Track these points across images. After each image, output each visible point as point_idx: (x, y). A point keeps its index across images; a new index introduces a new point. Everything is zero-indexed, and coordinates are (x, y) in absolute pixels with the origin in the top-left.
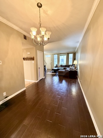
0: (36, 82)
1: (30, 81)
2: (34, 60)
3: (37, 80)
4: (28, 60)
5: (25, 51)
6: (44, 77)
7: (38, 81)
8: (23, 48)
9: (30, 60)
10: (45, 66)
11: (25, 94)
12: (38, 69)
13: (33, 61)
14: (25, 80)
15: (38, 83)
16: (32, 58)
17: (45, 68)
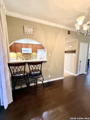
0: (75, 75)
1: (69, 72)
2: (75, 52)
3: (77, 73)
4: (69, 53)
5: (67, 45)
6: (86, 73)
7: (77, 75)
8: (65, 43)
9: (71, 53)
10: (89, 60)
11: (63, 83)
12: (79, 62)
13: (74, 54)
14: (64, 70)
15: (76, 77)
16: (73, 51)
17: (88, 63)
